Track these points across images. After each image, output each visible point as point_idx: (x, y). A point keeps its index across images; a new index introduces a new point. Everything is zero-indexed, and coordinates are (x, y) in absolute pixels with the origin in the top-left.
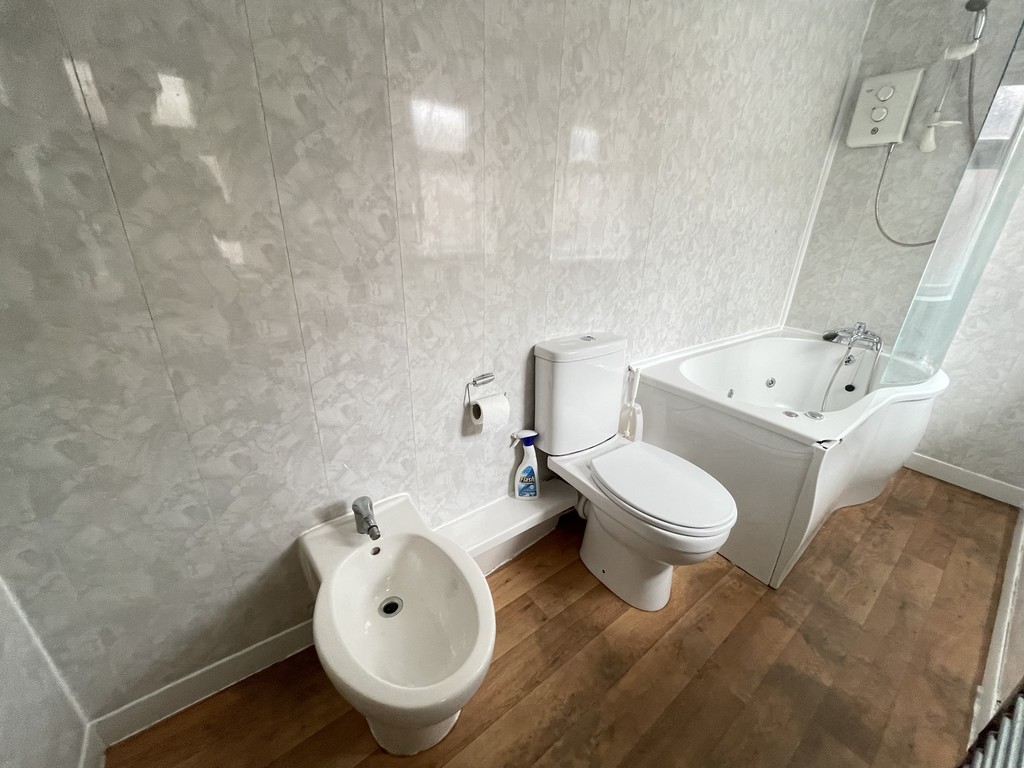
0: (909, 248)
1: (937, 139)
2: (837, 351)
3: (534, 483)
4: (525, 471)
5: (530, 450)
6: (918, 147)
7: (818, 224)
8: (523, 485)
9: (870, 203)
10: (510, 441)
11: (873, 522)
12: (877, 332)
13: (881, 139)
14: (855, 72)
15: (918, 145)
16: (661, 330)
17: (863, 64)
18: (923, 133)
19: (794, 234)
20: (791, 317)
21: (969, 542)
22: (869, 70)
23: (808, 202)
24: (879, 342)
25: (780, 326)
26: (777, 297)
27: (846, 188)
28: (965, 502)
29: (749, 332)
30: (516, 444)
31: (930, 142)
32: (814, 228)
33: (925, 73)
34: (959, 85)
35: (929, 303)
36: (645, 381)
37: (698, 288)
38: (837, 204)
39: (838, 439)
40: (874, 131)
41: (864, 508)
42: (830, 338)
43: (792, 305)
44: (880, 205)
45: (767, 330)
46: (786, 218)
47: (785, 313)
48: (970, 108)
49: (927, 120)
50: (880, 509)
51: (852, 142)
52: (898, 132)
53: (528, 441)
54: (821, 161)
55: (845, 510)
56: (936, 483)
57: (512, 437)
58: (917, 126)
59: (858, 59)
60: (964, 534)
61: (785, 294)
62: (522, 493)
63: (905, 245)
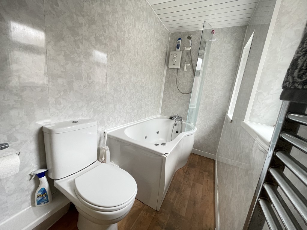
0: (185, 95)
1: (187, 69)
2: (173, 122)
3: (46, 196)
4: (40, 191)
5: (44, 179)
6: (183, 70)
7: (165, 87)
8: (39, 199)
9: (175, 82)
10: (30, 177)
11: (186, 173)
12: (181, 116)
13: (176, 67)
14: (168, 49)
15: (183, 69)
16: (117, 118)
17: (170, 48)
18: (184, 67)
19: (159, 89)
20: (162, 113)
21: (207, 173)
22: (171, 50)
23: (162, 81)
24: (182, 119)
25: (159, 116)
26: (157, 107)
27: (170, 78)
28: (205, 161)
29: (150, 117)
30: (33, 178)
31: (185, 69)
32: (164, 88)
33: (182, 52)
34: (189, 57)
35: (192, 109)
36: (110, 137)
37: (130, 103)
38: (168, 82)
39: (170, 152)
40: (174, 64)
41: (183, 169)
42: (171, 118)
43: (161, 110)
44: (178, 83)
45: (155, 117)
46: (156, 84)
47: (160, 112)
48: (192, 62)
49: (184, 63)
50: (187, 168)
51: (170, 67)
52: (179, 65)
53: (41, 175)
54: (163, 71)
55: (178, 171)
56: (198, 156)
57: (30, 175)
58: (182, 65)
59: (169, 46)
60: (205, 171)
61: (159, 106)
62: (39, 203)
63: (184, 94)
